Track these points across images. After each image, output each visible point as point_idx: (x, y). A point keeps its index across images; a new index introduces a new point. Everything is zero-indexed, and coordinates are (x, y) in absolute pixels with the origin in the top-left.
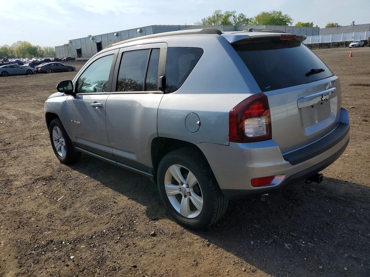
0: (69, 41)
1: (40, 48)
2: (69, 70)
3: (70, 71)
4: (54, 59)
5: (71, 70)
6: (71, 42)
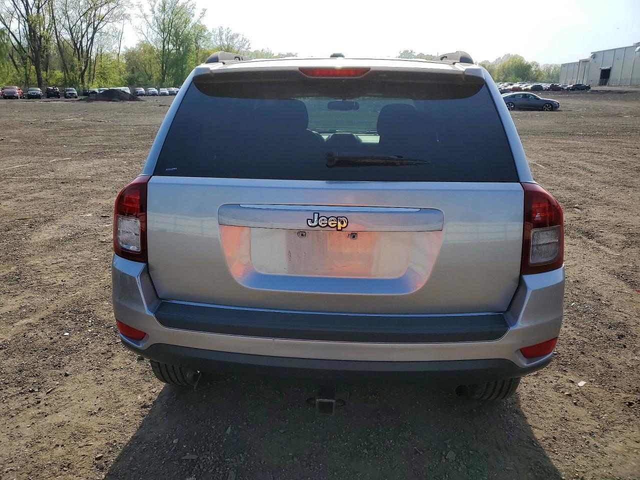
0: (592, 53)
1: (537, 66)
2: (545, 108)
3: (547, 110)
4: (549, 86)
5: (549, 109)
6: (594, 55)
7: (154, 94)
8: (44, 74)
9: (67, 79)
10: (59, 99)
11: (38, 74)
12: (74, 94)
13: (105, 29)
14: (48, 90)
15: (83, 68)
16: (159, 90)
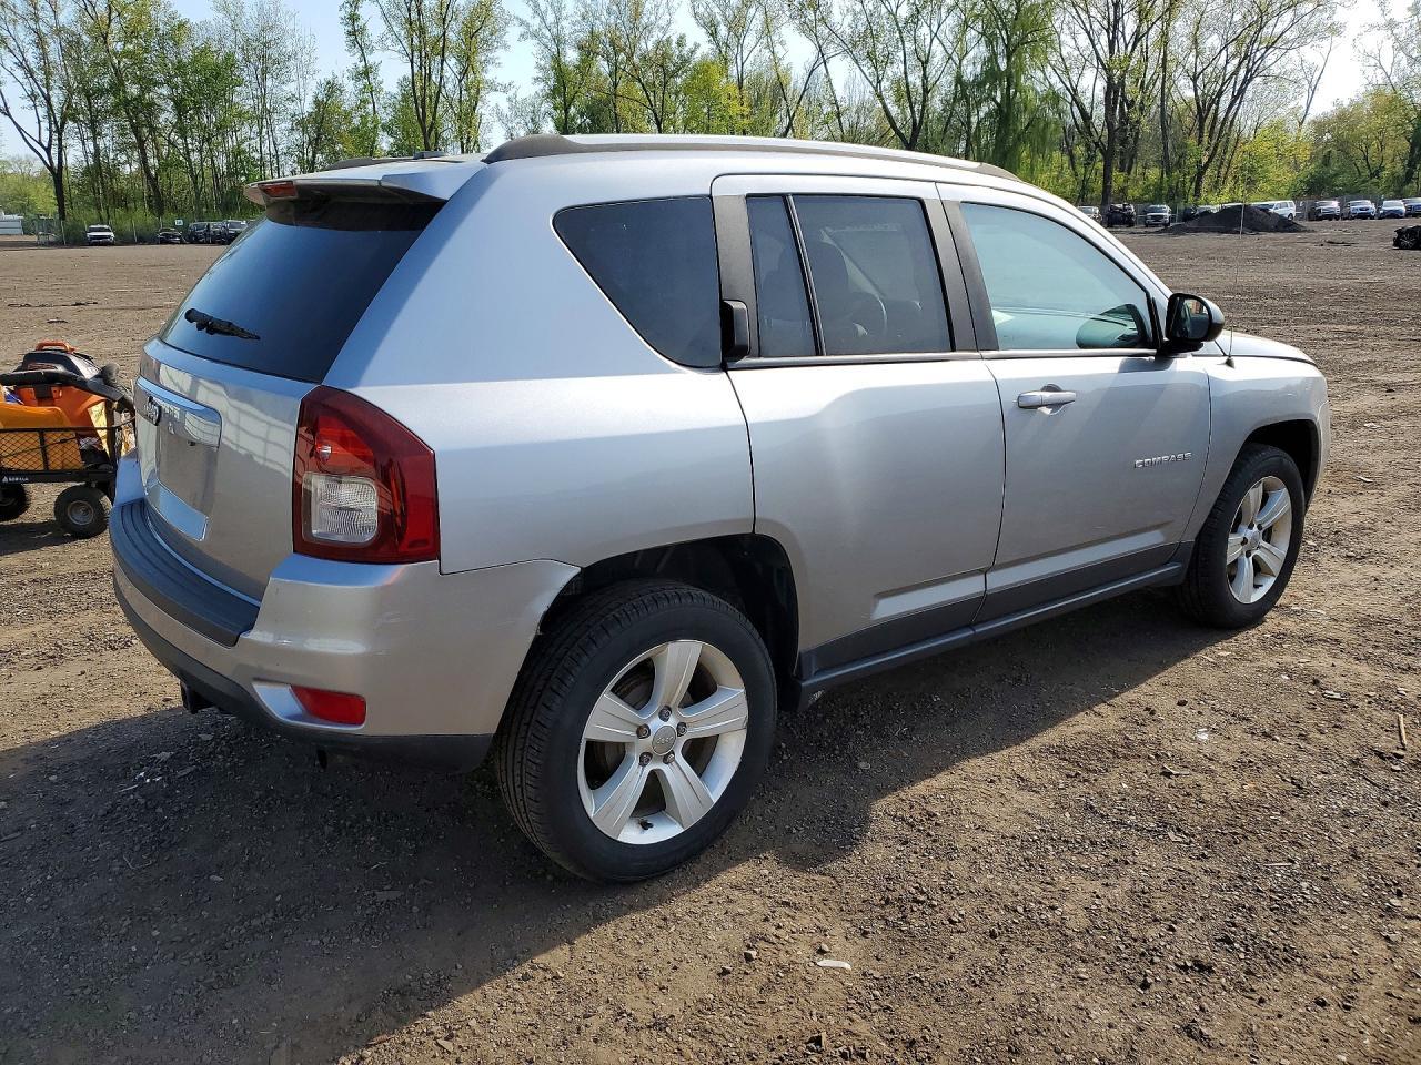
7: (1364, 216)
8: (1118, 177)
9: (1165, 185)
10: (1132, 229)
11: (1107, 177)
12: (1162, 217)
13: (1275, 70)
14: (1113, 210)
15: (1205, 160)
16: (1379, 204)
